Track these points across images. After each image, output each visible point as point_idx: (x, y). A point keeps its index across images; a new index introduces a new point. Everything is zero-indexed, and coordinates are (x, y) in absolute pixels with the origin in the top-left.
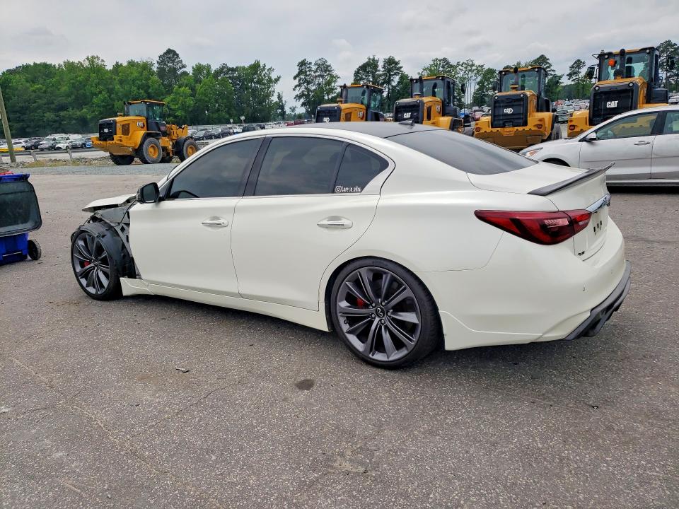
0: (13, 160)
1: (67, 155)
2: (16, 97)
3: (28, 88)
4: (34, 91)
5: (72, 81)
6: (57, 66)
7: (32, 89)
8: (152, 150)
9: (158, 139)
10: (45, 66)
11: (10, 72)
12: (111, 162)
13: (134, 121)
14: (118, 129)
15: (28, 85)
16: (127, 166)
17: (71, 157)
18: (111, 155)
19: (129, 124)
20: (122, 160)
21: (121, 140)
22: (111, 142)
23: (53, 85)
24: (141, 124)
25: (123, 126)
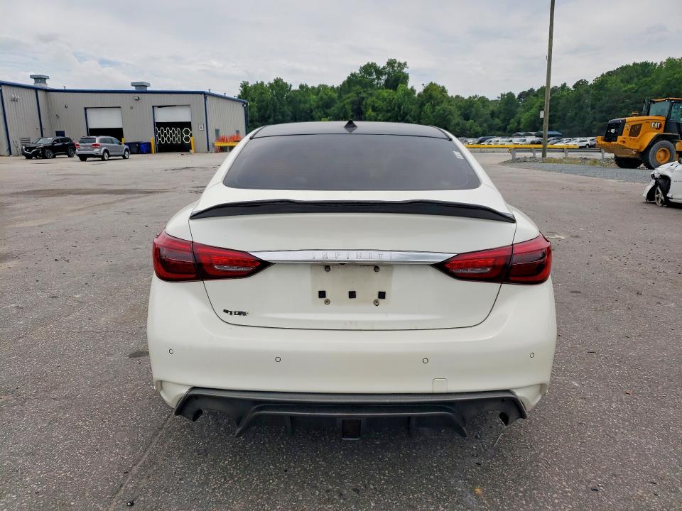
0: (544, 155)
1: (600, 154)
2: (607, 98)
3: (621, 88)
4: (626, 91)
5: (668, 79)
6: (659, 64)
7: (624, 89)
8: (662, 154)
9: (674, 142)
10: (645, 65)
11: (609, 74)
12: (614, 165)
13: (648, 121)
14: (625, 129)
15: (622, 85)
16: (633, 170)
17: (603, 156)
18: (616, 157)
19: (641, 125)
20: (625, 162)
21: (624, 142)
22: (614, 143)
23: (646, 85)
24: (657, 125)
25: (633, 127)
